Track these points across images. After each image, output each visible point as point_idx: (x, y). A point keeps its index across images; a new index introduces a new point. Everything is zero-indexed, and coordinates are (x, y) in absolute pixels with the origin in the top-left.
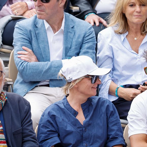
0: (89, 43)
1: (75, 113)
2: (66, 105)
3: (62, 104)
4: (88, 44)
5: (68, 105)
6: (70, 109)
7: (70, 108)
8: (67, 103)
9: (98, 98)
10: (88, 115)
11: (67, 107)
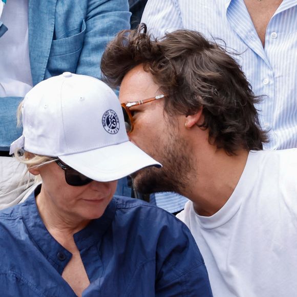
0: (106, 14)
1: (61, 256)
2: (33, 227)
3: (19, 222)
4: (103, 17)
5: (40, 226)
6: (44, 240)
7: (46, 238)
8: (38, 221)
9: (133, 209)
10: (99, 267)
11: (34, 233)
